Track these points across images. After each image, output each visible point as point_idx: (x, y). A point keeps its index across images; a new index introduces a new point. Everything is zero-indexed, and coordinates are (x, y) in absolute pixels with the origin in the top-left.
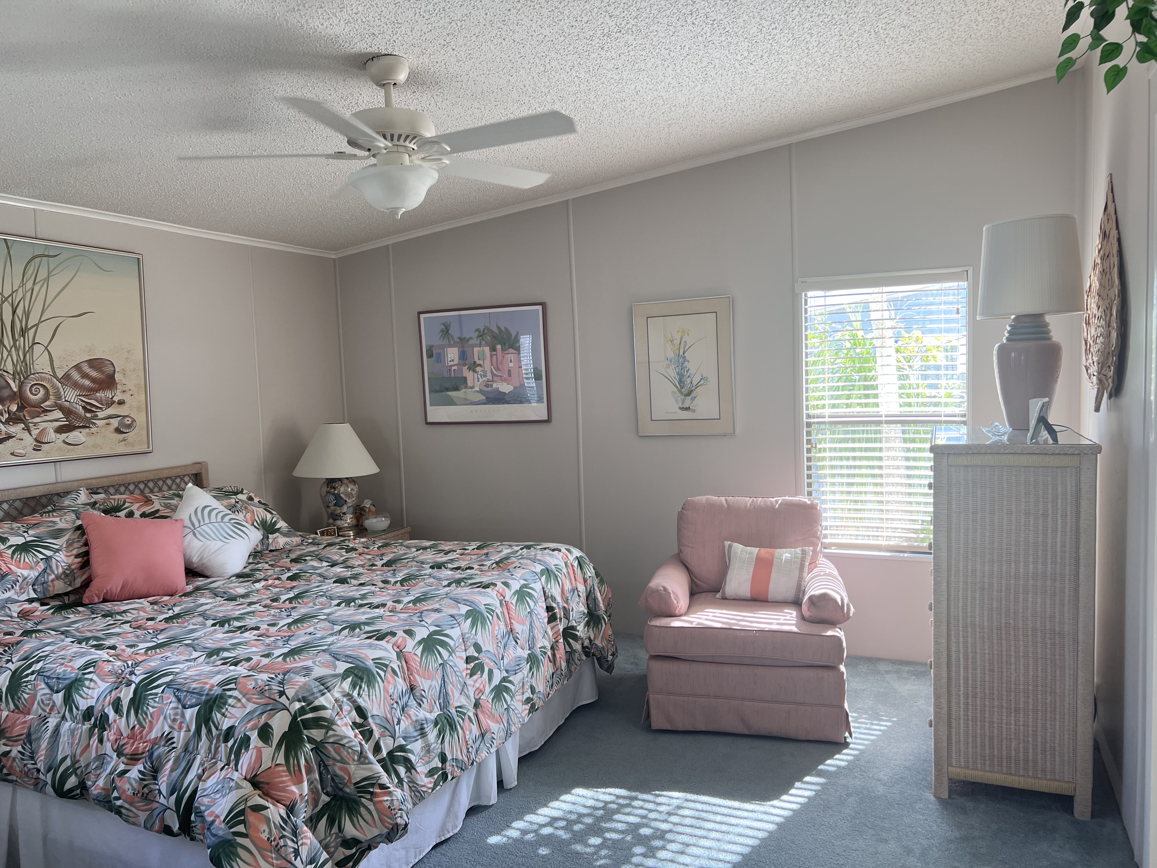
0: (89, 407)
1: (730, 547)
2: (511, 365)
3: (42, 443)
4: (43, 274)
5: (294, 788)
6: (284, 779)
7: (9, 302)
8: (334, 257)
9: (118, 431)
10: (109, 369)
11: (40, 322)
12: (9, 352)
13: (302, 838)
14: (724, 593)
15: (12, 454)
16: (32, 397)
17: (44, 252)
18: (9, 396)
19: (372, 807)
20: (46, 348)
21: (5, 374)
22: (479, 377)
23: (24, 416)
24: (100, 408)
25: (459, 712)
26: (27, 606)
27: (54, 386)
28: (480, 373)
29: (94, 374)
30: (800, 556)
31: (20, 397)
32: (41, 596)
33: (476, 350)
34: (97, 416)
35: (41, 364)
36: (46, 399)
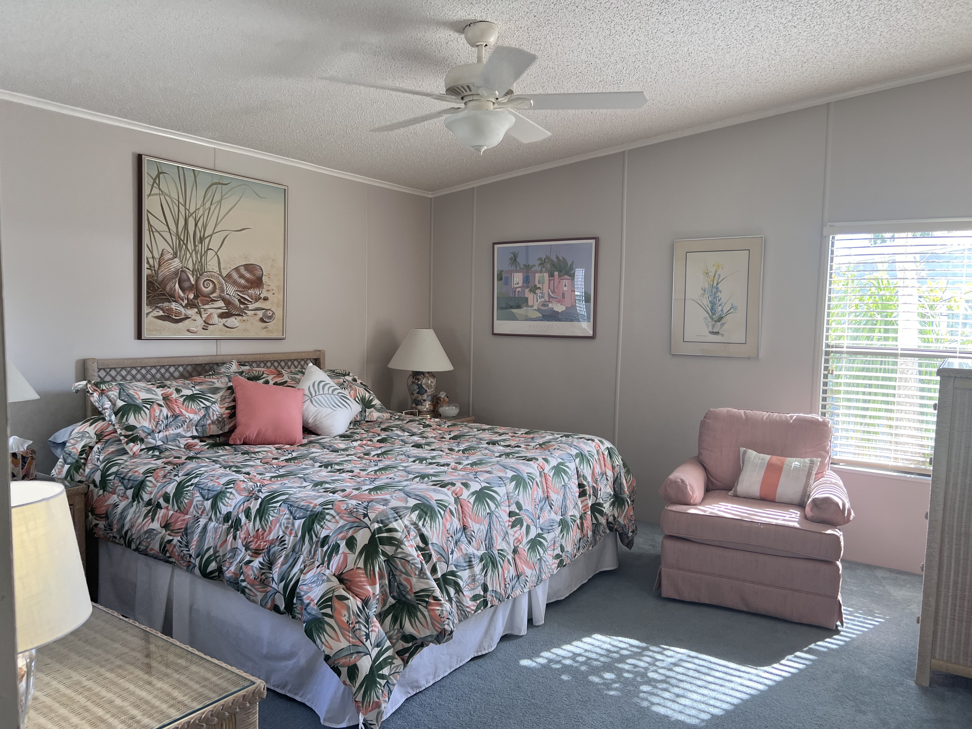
0: (242, 300)
1: (745, 452)
2: (565, 289)
3: (209, 324)
4: (217, 198)
5: (369, 588)
6: (362, 579)
7: (193, 217)
8: (430, 196)
9: (262, 320)
10: (258, 273)
11: (213, 233)
12: (191, 254)
13: (372, 626)
14: (735, 491)
15: (188, 330)
16: (204, 289)
17: (220, 180)
18: (189, 287)
20: (216, 253)
21: (187, 270)
23: (198, 303)
24: (251, 302)
25: (501, 554)
26: (191, 441)
27: (220, 283)
28: (539, 294)
29: (248, 275)
30: (808, 465)
31: (195, 288)
32: (201, 435)
33: (537, 275)
34: (248, 307)
35: (212, 265)
36: (213, 292)
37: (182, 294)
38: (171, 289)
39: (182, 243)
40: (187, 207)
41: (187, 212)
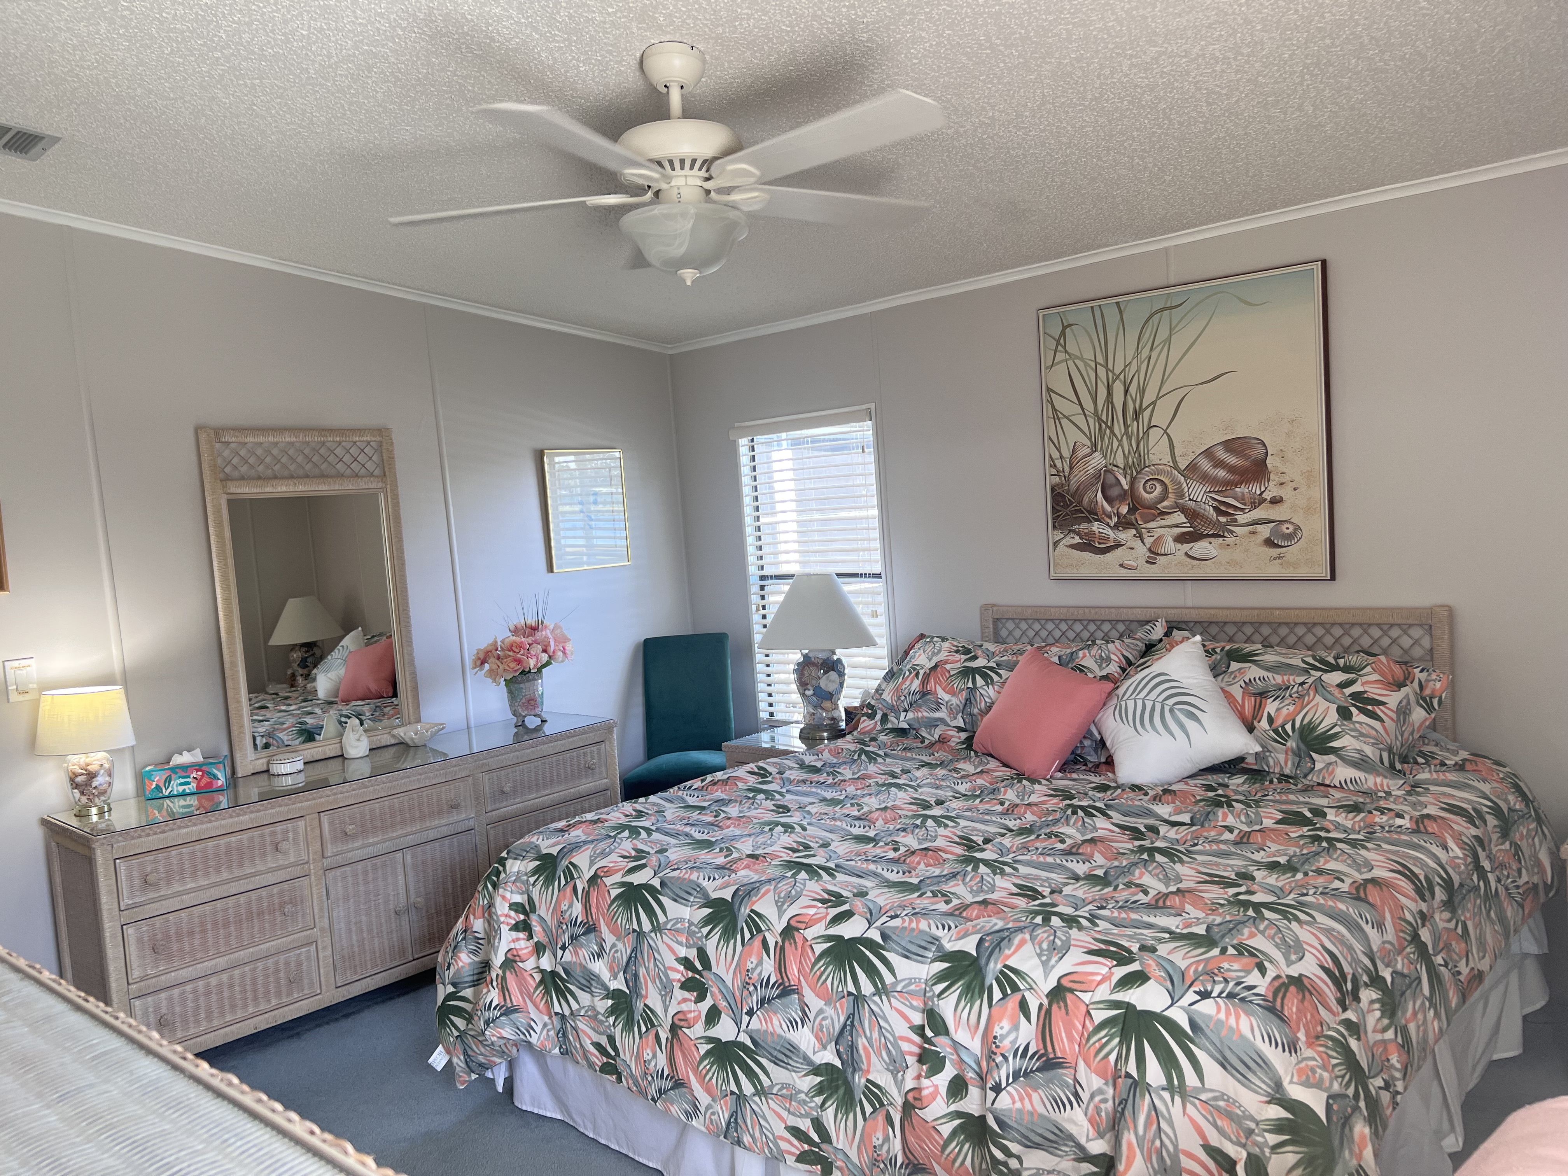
0: (1223, 508)
3: (1158, 554)
4: (1163, 334)
7: (1121, 380)
9: (1269, 543)
11: (1158, 398)
12: (1120, 442)
15: (1121, 565)
16: (1146, 496)
17: (1166, 303)
18: (1119, 496)
20: (1165, 431)
21: (1115, 469)
23: (1136, 520)
24: (1241, 510)
27: (1175, 481)
29: (1232, 460)
31: (1131, 495)
34: (1236, 520)
35: (1158, 453)
36: (1164, 497)
37: (1108, 508)
38: (1091, 502)
39: (1104, 425)
40: (1110, 366)
41: (1110, 374)
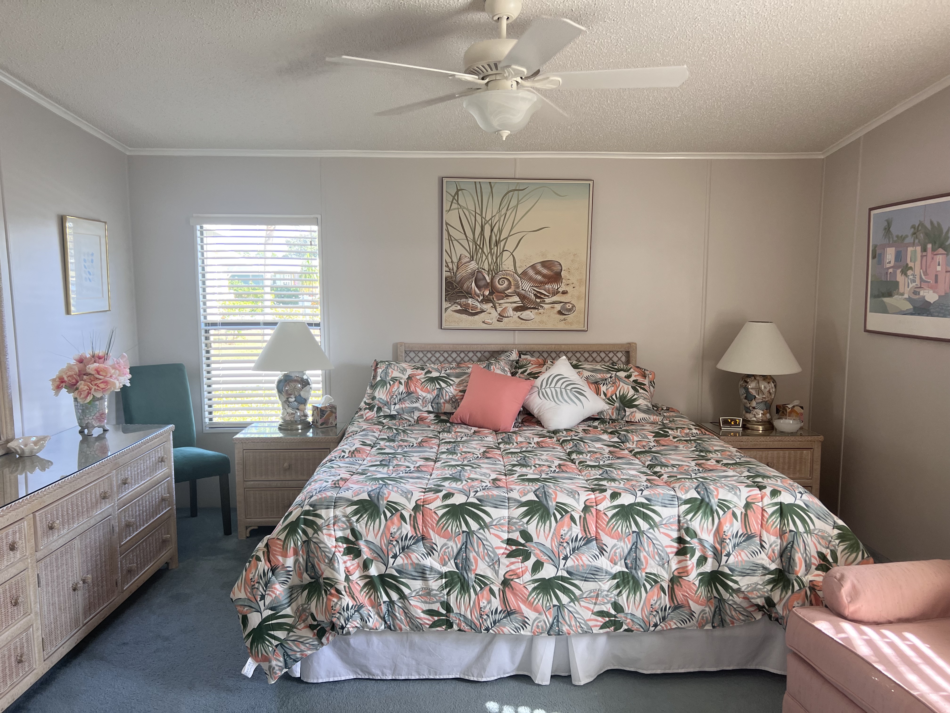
0: (539, 295)
3: (504, 317)
4: (513, 203)
5: (280, 558)
6: (277, 549)
7: (489, 224)
9: (560, 313)
10: (557, 268)
11: (509, 236)
12: (487, 257)
13: (269, 591)
15: (483, 322)
16: (499, 286)
17: (516, 187)
18: (484, 285)
19: (325, 600)
20: (512, 254)
21: (483, 270)
22: (910, 281)
23: (493, 298)
24: (548, 296)
26: (426, 415)
27: (515, 280)
28: (910, 277)
29: (545, 271)
31: (491, 286)
32: (436, 411)
33: (910, 249)
34: (545, 301)
35: (507, 264)
36: (509, 288)
37: (478, 291)
38: (468, 287)
39: (478, 247)
40: (484, 216)
41: (483, 220)
